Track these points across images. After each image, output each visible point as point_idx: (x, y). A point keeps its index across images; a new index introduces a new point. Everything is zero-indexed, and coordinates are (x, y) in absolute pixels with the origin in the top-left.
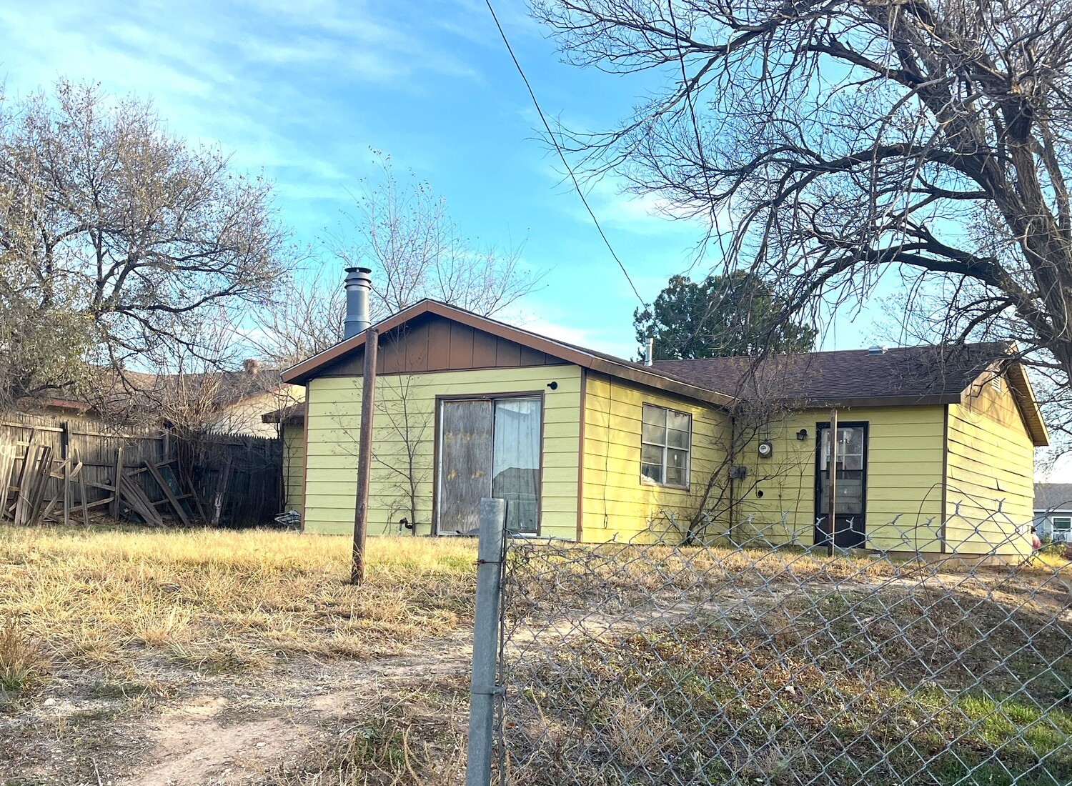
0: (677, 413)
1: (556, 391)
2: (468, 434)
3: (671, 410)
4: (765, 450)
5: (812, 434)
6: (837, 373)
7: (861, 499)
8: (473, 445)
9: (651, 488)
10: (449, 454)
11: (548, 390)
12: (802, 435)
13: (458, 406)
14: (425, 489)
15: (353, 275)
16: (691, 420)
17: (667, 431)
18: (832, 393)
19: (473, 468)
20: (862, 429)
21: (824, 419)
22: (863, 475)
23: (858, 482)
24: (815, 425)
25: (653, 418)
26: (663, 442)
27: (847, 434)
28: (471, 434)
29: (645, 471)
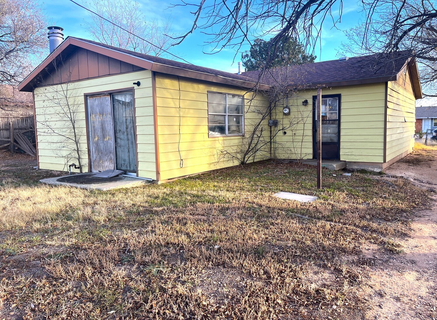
0: (234, 96)
1: (140, 87)
2: (101, 115)
3: (229, 94)
4: (287, 111)
5: (310, 102)
6: (324, 70)
7: (337, 134)
8: (104, 121)
9: (217, 139)
10: (94, 127)
11: (136, 86)
12: (305, 103)
13: (95, 99)
14: (84, 147)
15: (51, 31)
16: (243, 99)
17: (227, 106)
18: (321, 80)
19: (105, 134)
20: (338, 98)
21: (315, 94)
22: (338, 121)
23: (335, 126)
24: (312, 97)
25: (216, 100)
26: (225, 112)
27: (329, 101)
28: (103, 115)
29: (211, 129)
